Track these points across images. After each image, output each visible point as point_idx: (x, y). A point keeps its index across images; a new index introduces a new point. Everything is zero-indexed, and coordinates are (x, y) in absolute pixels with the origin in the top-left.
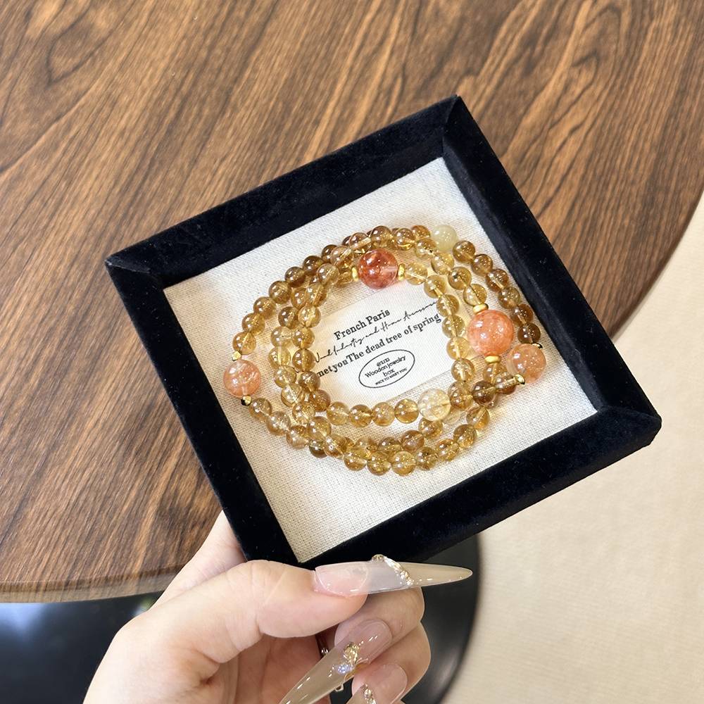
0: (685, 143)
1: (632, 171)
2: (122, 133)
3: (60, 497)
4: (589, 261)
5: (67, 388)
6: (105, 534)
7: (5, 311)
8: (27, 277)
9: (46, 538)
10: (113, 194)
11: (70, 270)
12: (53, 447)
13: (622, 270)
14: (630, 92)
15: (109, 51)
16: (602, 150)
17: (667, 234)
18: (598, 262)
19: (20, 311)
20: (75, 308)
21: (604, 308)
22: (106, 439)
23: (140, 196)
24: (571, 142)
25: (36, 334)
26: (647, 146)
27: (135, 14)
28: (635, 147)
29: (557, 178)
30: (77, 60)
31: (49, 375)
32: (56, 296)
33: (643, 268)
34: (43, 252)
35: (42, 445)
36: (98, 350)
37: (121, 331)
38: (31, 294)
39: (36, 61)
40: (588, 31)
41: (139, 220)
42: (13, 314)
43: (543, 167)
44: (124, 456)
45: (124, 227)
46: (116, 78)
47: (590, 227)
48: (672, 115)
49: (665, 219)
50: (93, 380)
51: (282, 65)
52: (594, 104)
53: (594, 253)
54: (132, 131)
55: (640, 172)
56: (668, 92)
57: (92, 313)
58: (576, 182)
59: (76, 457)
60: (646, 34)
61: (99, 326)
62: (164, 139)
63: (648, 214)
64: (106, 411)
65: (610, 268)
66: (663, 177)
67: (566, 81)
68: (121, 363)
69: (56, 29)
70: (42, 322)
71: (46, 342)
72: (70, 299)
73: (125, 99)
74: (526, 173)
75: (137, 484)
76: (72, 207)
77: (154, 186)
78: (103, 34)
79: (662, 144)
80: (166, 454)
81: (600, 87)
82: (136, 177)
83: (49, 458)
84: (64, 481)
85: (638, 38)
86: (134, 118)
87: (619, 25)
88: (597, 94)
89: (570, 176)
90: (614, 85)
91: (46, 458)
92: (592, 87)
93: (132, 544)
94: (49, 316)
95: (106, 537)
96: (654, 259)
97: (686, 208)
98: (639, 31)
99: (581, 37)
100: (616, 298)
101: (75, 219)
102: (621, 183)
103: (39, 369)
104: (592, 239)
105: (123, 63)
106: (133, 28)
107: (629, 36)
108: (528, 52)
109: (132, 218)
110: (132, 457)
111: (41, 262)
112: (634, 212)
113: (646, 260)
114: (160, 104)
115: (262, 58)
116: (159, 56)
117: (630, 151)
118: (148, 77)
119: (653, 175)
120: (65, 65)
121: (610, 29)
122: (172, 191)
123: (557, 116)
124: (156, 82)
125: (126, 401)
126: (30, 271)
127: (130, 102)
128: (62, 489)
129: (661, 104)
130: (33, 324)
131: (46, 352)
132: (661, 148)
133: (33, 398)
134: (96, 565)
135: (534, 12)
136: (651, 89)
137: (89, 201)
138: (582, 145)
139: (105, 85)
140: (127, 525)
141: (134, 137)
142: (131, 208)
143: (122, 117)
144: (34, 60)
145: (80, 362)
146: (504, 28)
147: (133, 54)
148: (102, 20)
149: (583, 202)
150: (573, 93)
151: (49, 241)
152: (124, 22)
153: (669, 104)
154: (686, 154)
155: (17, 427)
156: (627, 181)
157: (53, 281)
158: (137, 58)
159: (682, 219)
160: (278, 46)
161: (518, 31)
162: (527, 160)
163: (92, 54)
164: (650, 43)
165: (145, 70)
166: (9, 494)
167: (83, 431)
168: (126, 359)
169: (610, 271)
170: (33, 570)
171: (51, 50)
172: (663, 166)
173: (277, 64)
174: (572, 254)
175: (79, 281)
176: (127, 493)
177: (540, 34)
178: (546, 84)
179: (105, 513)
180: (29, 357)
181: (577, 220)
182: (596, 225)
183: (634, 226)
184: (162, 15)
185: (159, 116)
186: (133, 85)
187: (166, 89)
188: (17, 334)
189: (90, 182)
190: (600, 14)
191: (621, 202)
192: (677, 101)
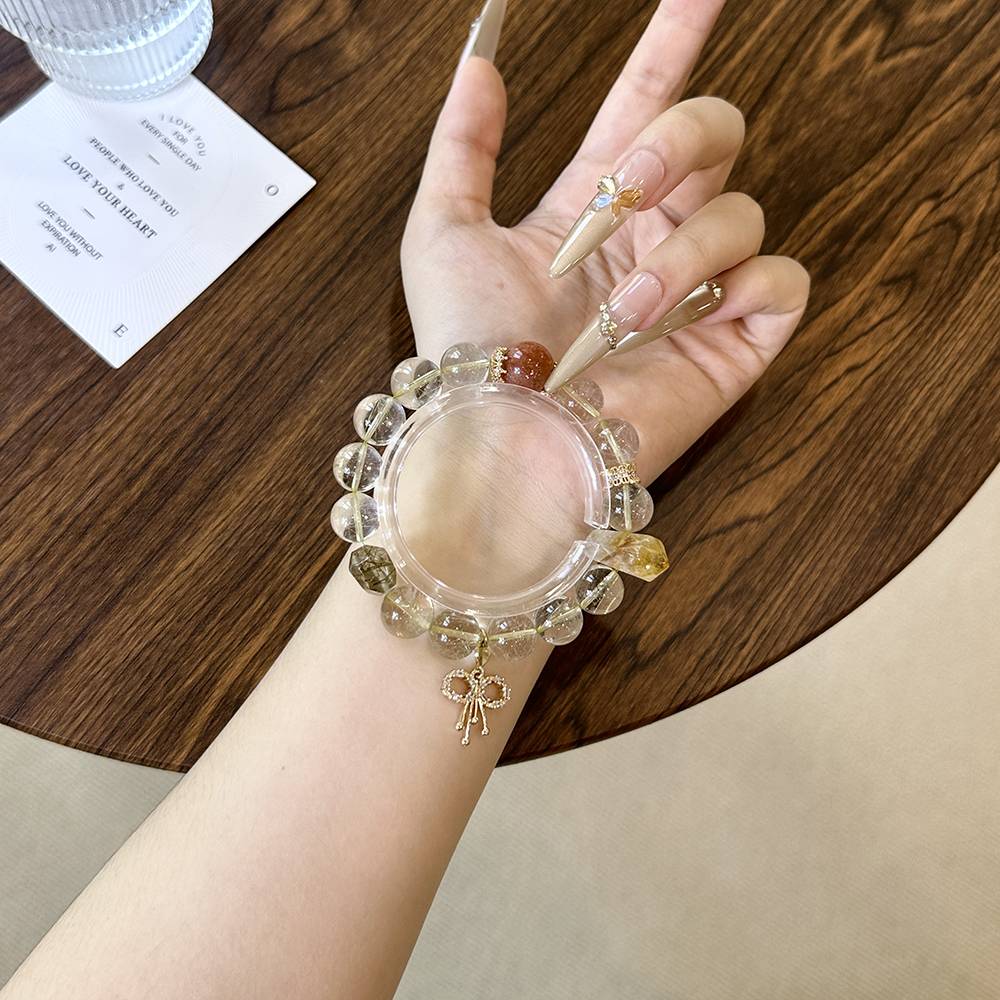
0: (976, 427)
1: (901, 443)
2: (332, 204)
3: (121, 645)
4: (812, 542)
5: (171, 512)
6: (156, 708)
7: (130, 391)
8: (167, 355)
9: (91, 690)
10: (297, 281)
11: (219, 362)
12: (131, 581)
13: (846, 565)
14: (936, 340)
15: (348, 91)
16: (877, 404)
17: (912, 539)
18: (821, 548)
19: (146, 397)
20: (210, 413)
21: (807, 608)
22: (194, 589)
23: (327, 293)
24: (843, 384)
25: (156, 431)
26: (932, 415)
27: (395, 50)
28: (915, 414)
29: (812, 424)
30: (309, 92)
31: (155, 489)
32: (193, 391)
33: (872, 571)
34: (194, 331)
35: (119, 574)
36: (219, 474)
37: (253, 459)
38: (166, 380)
39: (261, 78)
40: (915, 243)
41: (316, 324)
42: (138, 398)
43: (800, 404)
44: (207, 617)
45: (295, 329)
46: (347, 130)
47: (829, 499)
48: (974, 386)
49: (918, 517)
50: (201, 511)
51: (543, 174)
52: (889, 341)
53: (821, 534)
54: (345, 205)
55: (911, 448)
56: (980, 354)
57: (226, 425)
58: (832, 437)
59: (154, 601)
60: (982, 269)
61: (230, 444)
62: (377, 229)
63: (900, 506)
64: (204, 554)
65: (832, 560)
66: (935, 463)
67: (868, 300)
68: (240, 499)
69: (298, 44)
70: (167, 418)
71: (164, 445)
72: (207, 400)
73: (349, 161)
74: (777, 407)
75: (211, 657)
76: (245, 283)
77: (347, 286)
78: (350, 67)
79: (949, 419)
80: (254, 630)
81: (902, 323)
82: (329, 268)
83: (125, 591)
84: (131, 626)
85: (971, 270)
86: (350, 189)
87: (954, 247)
88: (896, 329)
89: (827, 427)
90: (921, 324)
91: (121, 592)
92: (894, 320)
93: (182, 729)
94: (177, 414)
95: (157, 711)
96: (888, 565)
97: (946, 512)
98: (976, 262)
99: (904, 248)
100: (826, 601)
101: (245, 299)
102: (884, 455)
103: (146, 479)
104: (824, 517)
105: (361, 112)
106: (385, 70)
107: (960, 266)
108: (834, 249)
109: (309, 318)
110: (216, 621)
111: (190, 342)
112: (885, 497)
113: (877, 563)
114: (386, 180)
115: (522, 157)
116: (405, 116)
117: (909, 416)
118: (384, 139)
119: (924, 457)
120: (292, 93)
121: (942, 249)
122: (366, 298)
123: (838, 344)
124: (391, 150)
125: (231, 549)
126: (173, 350)
127: (353, 167)
128: (127, 636)
129: (966, 368)
130: (157, 418)
131: (162, 457)
132: (946, 424)
133: (128, 511)
134: (135, 741)
135: (860, 198)
136: (962, 344)
137: (267, 280)
138: (855, 391)
139: (331, 136)
140: (184, 703)
141: (343, 215)
142: (312, 306)
143: (337, 184)
144: (258, 76)
145: (194, 484)
146: (818, 207)
147: (376, 104)
148: (354, 47)
149: (831, 465)
150: (868, 321)
151: (206, 318)
152: (378, 58)
153: (975, 370)
154: (971, 443)
155: (99, 542)
156: (890, 455)
157: (195, 371)
158: (379, 110)
159: (938, 524)
160: (546, 147)
161: (833, 216)
162: (786, 390)
163: (328, 88)
164: (982, 283)
165: (381, 131)
166: (67, 622)
167: (172, 571)
168: (248, 496)
169: (831, 563)
170: (67, 723)
171: (283, 68)
172: (941, 448)
173: (537, 171)
174: (794, 528)
175: (224, 380)
176: (196, 665)
177: (857, 230)
178: (841, 297)
179: (164, 682)
180: (140, 459)
181: (815, 487)
182: (836, 499)
183: (879, 515)
184: (425, 62)
185: (381, 197)
186: (363, 145)
187: (399, 164)
188: (136, 424)
189: (276, 257)
190: (937, 225)
191: (875, 480)
192: (987, 369)
